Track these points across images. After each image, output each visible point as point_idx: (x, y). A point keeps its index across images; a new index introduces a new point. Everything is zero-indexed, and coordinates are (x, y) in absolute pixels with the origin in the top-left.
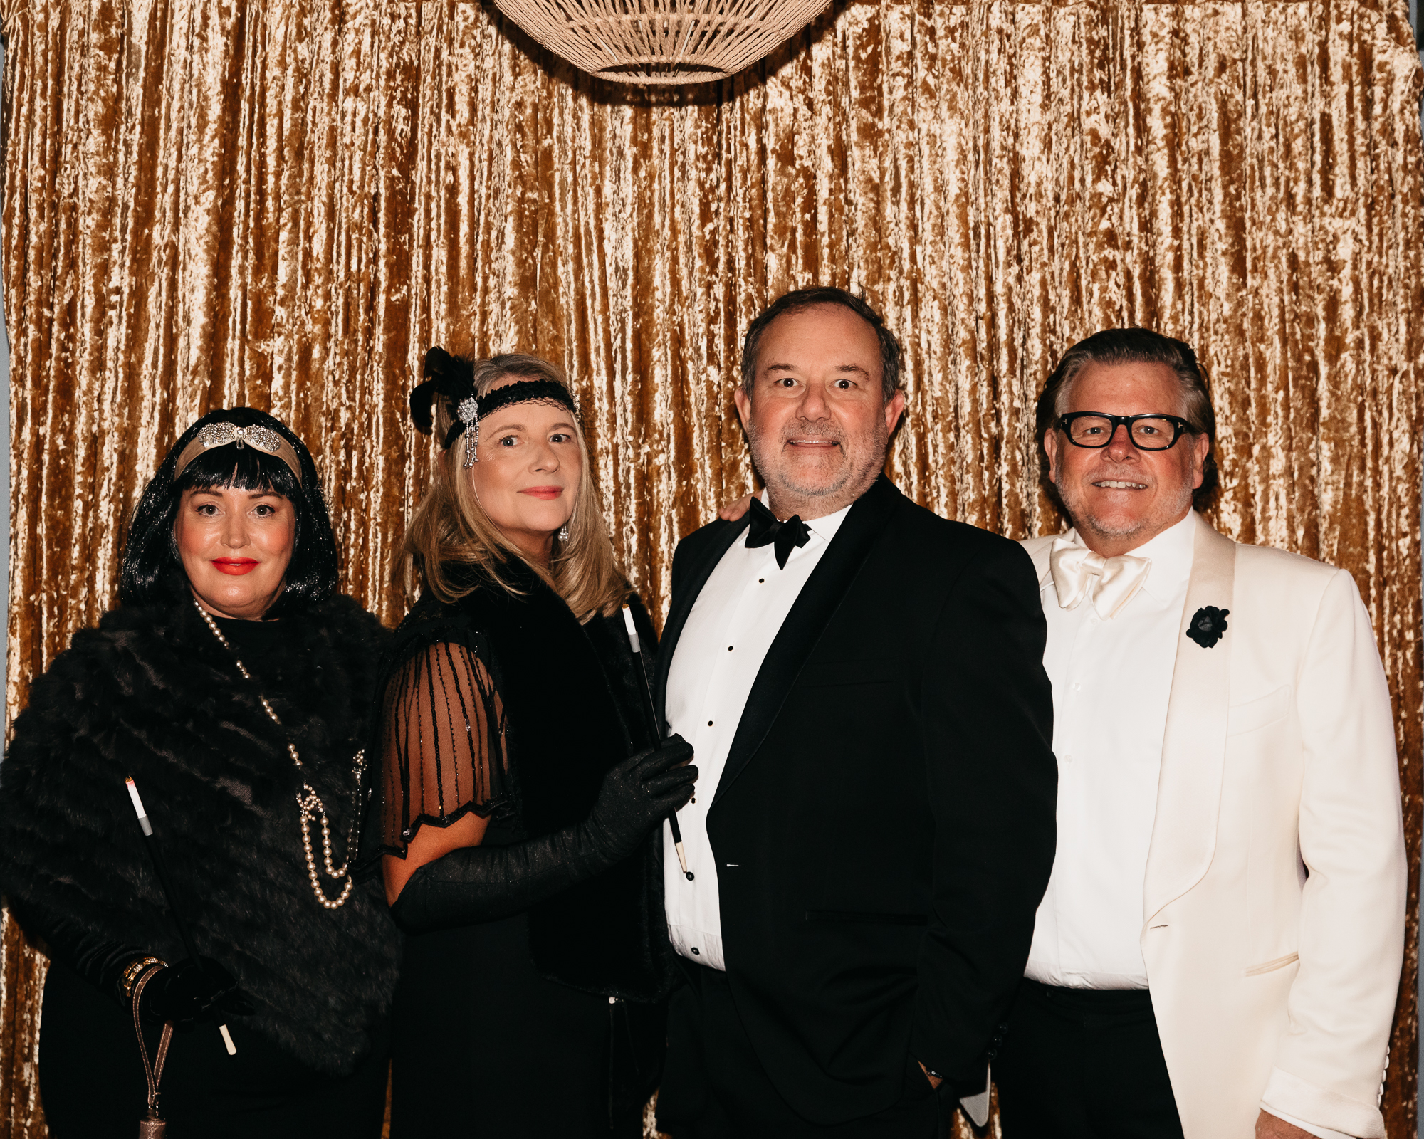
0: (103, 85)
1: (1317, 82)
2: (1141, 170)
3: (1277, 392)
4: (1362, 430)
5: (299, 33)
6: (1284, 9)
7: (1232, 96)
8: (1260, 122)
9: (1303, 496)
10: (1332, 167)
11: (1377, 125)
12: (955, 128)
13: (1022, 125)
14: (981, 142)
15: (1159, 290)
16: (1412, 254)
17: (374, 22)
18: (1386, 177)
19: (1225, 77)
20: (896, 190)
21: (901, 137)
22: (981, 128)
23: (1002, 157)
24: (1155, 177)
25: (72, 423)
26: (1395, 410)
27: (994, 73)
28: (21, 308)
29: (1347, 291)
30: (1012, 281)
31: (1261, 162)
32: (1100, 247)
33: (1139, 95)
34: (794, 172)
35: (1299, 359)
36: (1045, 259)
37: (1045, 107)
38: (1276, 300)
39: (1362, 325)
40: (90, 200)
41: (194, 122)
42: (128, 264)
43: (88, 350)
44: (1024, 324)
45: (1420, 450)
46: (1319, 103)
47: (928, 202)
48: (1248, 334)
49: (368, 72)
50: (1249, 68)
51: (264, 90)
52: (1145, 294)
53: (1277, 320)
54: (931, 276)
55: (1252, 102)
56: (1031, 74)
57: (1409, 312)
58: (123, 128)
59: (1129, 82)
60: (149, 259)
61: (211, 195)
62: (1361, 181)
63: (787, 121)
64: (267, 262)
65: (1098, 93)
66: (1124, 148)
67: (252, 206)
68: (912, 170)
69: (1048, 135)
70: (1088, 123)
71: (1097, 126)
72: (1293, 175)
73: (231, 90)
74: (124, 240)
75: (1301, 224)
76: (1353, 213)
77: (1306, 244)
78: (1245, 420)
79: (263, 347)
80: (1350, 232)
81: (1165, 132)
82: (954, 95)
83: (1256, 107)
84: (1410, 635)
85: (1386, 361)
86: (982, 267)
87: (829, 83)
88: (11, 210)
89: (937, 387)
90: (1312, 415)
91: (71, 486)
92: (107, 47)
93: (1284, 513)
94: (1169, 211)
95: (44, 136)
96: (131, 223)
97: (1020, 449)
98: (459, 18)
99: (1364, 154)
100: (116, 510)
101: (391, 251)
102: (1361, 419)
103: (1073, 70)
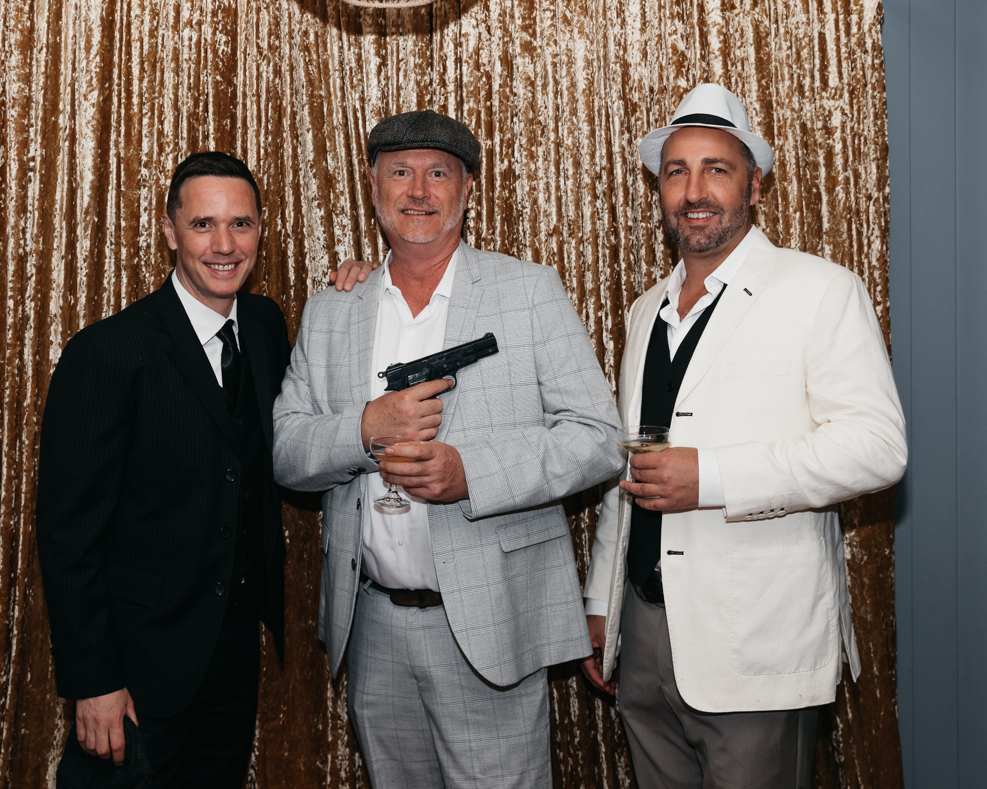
0: (20, 21)
1: (816, 12)
2: (705, 71)
3: (795, 213)
4: (850, 237)
7: (762, 22)
8: (780, 39)
10: (826, 67)
11: (854, 40)
12: (584, 46)
13: (629, 43)
14: (601, 54)
16: (879, 122)
18: (861, 73)
19: (757, 10)
20: (545, 85)
21: (550, 50)
22: (601, 45)
23: (616, 63)
24: (714, 75)
25: (5, 247)
26: (871, 223)
27: (609, 8)
29: (838, 147)
30: (624, 143)
31: (782, 64)
33: (702, 23)
34: (479, 74)
35: (809, 191)
36: (645, 130)
37: (643, 30)
38: (794, 153)
39: (849, 169)
40: (13, 98)
41: (83, 46)
42: (39, 141)
43: (15, 199)
44: (633, 172)
45: (887, 249)
46: (817, 26)
47: (566, 93)
48: (777, 176)
49: (199, 12)
50: (772, 4)
51: (129, 24)
53: (794, 166)
54: (568, 141)
55: (775, 26)
56: (633, 9)
57: (878, 160)
58: (35, 50)
59: (696, 14)
60: (56, 136)
61: (96, 93)
62: (845, 75)
63: (474, 41)
64: (134, 139)
65: (676, 21)
66: (693, 57)
67: (123, 101)
68: (556, 72)
69: (645, 49)
70: (670, 41)
71: (676, 43)
72: (802, 73)
73: (108, 25)
74: (36, 125)
75: (808, 104)
76: (841, 96)
77: (812, 117)
78: (776, 232)
79: (133, 194)
80: (839, 109)
81: (720, 45)
82: (582, 24)
85: (864, 191)
86: (604, 136)
87: (500, 15)
89: (571, 214)
90: (818, 226)
91: (6, 290)
96: (41, 114)
97: (633, 253)
99: (846, 58)
100: (36, 306)
101: (216, 130)
102: (850, 229)
103: (661, 7)
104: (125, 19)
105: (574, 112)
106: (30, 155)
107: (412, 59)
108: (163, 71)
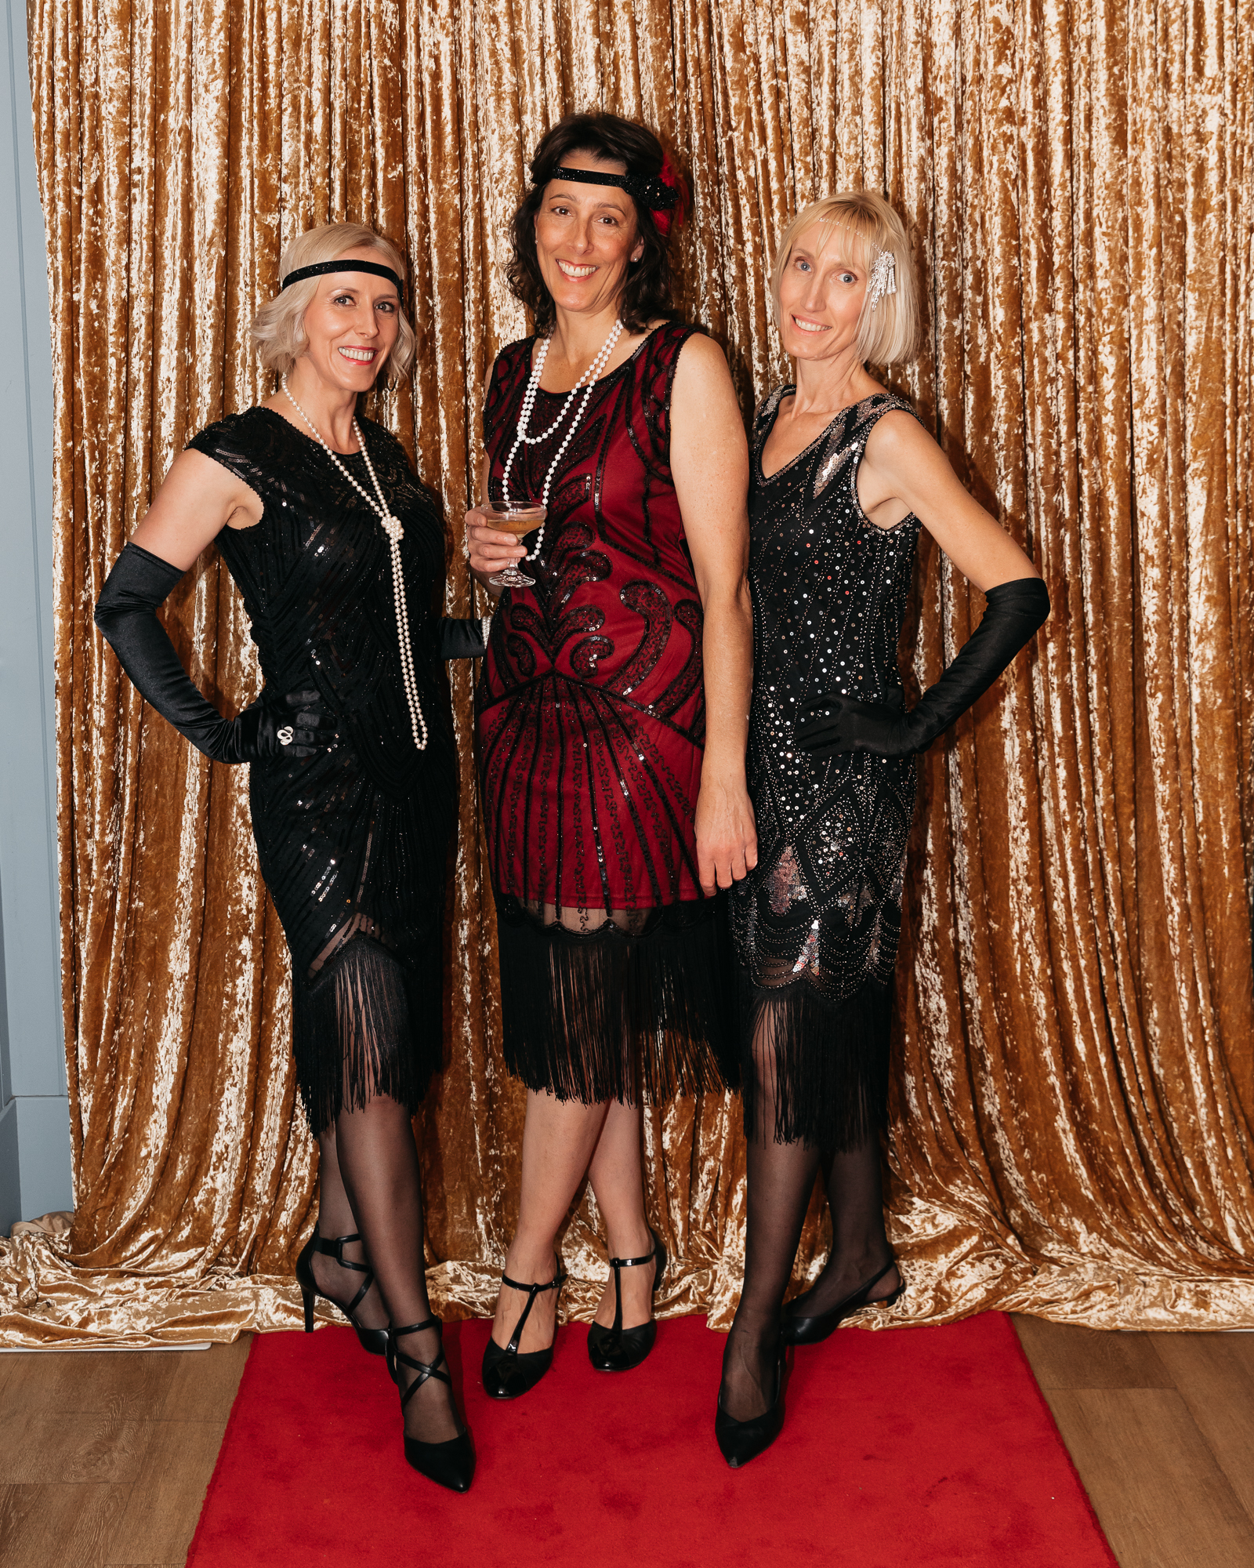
2: (1036, 54)
3: (1151, 249)
4: (1223, 282)
8: (1141, 10)
9: (1172, 339)
10: (1202, 49)
11: (1241, 12)
12: (872, 18)
13: (934, 14)
14: (895, 28)
15: (1050, 161)
18: (1249, 58)
20: (820, 74)
21: (826, 26)
22: (895, 16)
24: (1049, 59)
25: (104, 289)
28: (53, 187)
29: (1213, 160)
30: (923, 152)
31: (1141, 45)
32: (999, 123)
35: (1171, 220)
36: (952, 134)
38: (1152, 168)
39: (1225, 189)
40: (111, 90)
41: (201, 16)
42: (147, 146)
43: (115, 225)
44: (933, 190)
48: (1126, 199)
52: (1037, 164)
53: (1152, 186)
58: (137, 23)
60: (166, 141)
61: (219, 83)
62: (1228, 61)
63: (735, 12)
64: (272, 144)
66: (1021, 34)
67: (256, 92)
68: (835, 55)
69: (956, 23)
70: (991, 12)
71: (997, 14)
72: (1169, 57)
74: (142, 125)
75: (1175, 100)
76: (1220, 90)
77: (1179, 118)
78: (1124, 275)
79: (271, 220)
80: (1216, 107)
81: (1058, 19)
85: (1244, 220)
88: (40, 99)
90: (1180, 268)
91: (105, 346)
93: (1154, 355)
94: (1061, 90)
95: (66, 30)
96: (148, 109)
99: (1231, 37)
100: (146, 366)
102: (1222, 271)
105: (857, 111)
106: (134, 166)
108: (309, 51)
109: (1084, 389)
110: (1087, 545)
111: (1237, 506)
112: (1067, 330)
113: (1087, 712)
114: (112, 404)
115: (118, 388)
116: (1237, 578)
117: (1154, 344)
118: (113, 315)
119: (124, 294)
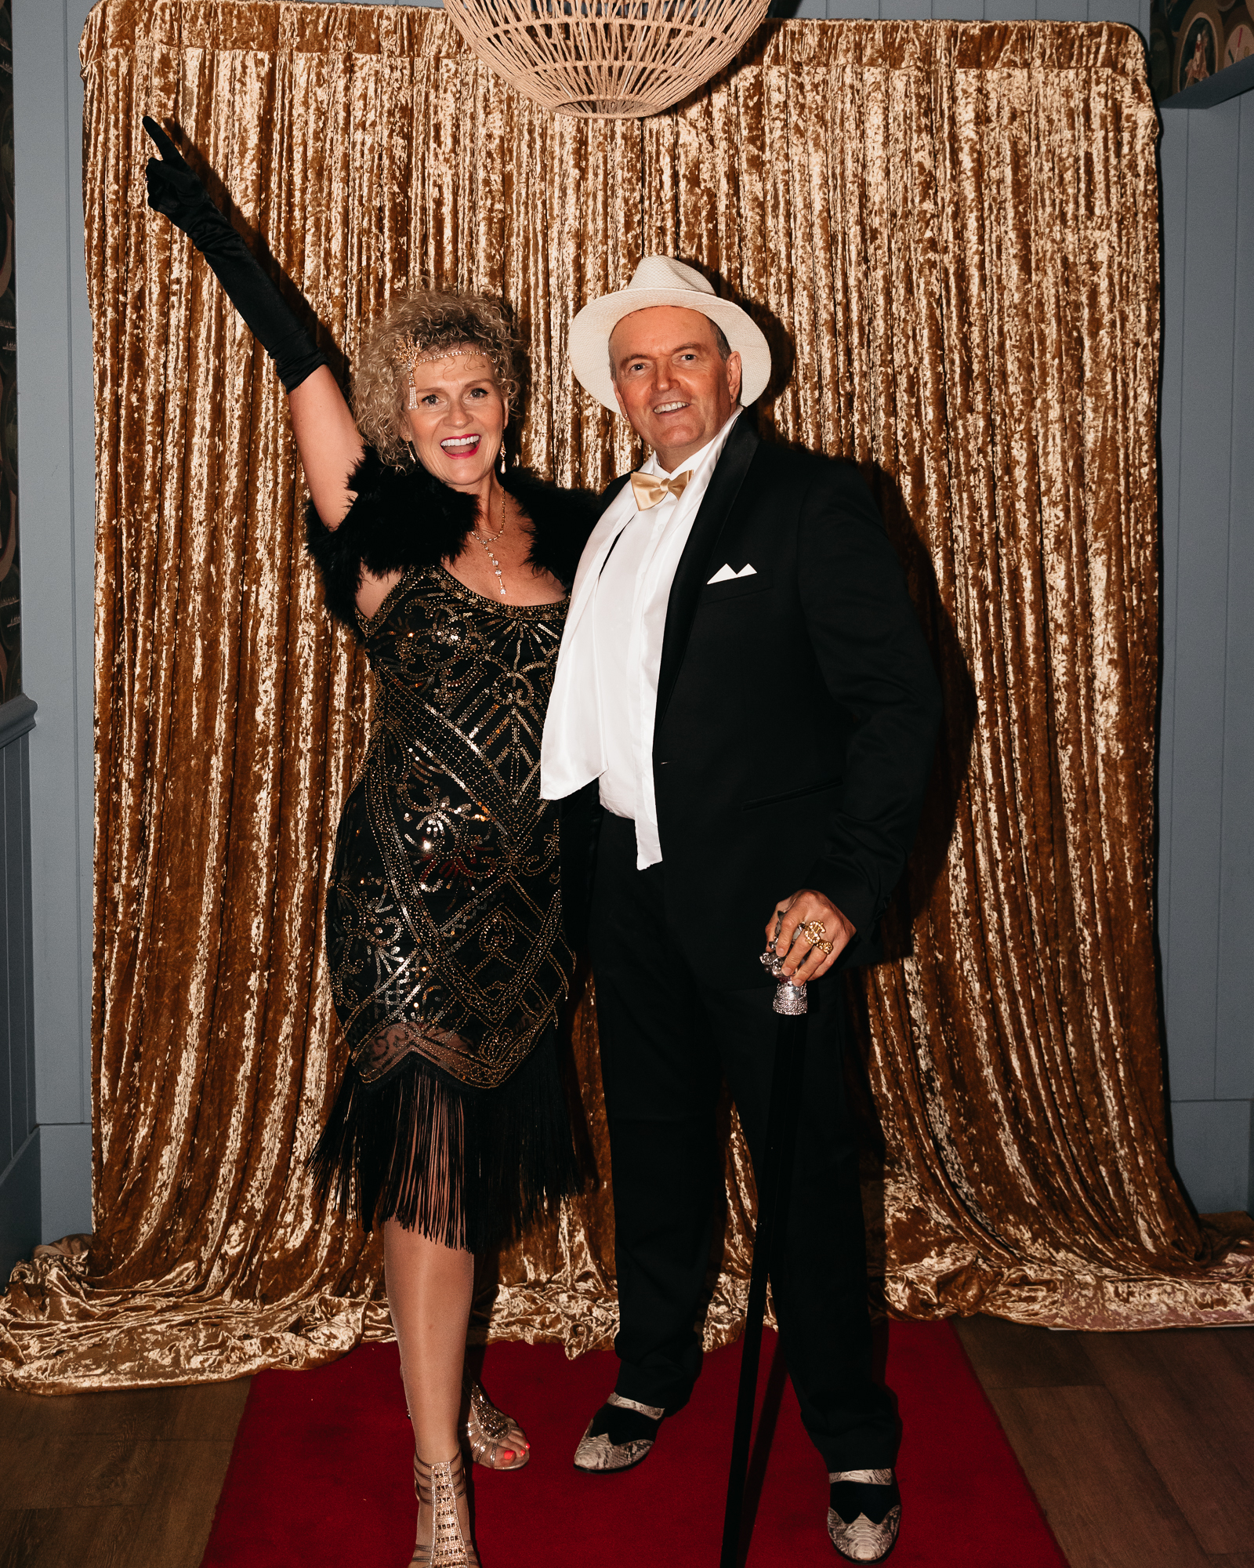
1: (1082, 129)
2: (955, 194)
3: (1053, 360)
4: (1115, 388)
5: (318, 80)
6: (1058, 75)
7: (1020, 138)
8: (1041, 158)
9: (1072, 436)
10: (1092, 192)
11: (1125, 162)
12: (819, 160)
13: (868, 158)
14: (838, 171)
15: (968, 284)
16: (1150, 258)
17: (377, 72)
18: (1131, 200)
19: (1016, 124)
20: (776, 207)
21: (780, 166)
22: (838, 161)
23: (853, 182)
24: (965, 198)
25: (144, 385)
26: (1138, 373)
27: (847, 119)
28: (101, 295)
29: (1104, 285)
30: (860, 275)
31: (1042, 188)
32: (925, 251)
33: (953, 137)
34: (700, 192)
35: (1069, 335)
36: (886, 259)
37: (885, 144)
38: (1053, 291)
39: (1115, 310)
41: (236, 148)
42: (185, 260)
43: (155, 328)
44: (871, 308)
45: (1156, 403)
46: (1083, 144)
47: (799, 216)
48: (1032, 317)
49: (373, 112)
50: (1033, 118)
51: (291, 124)
52: (958, 287)
53: (1053, 306)
54: (802, 272)
55: (1035, 143)
56: (875, 119)
57: (1148, 301)
59: (946, 127)
61: (251, 205)
62: (1114, 202)
63: (693, 153)
64: (295, 258)
65: (924, 135)
66: (942, 177)
67: (283, 215)
68: (788, 191)
69: (887, 167)
70: (917, 158)
71: (923, 160)
72: (1064, 198)
73: (265, 124)
74: (181, 242)
75: (1070, 234)
76: (1108, 226)
77: (1074, 249)
78: (1031, 382)
80: (1105, 241)
81: (972, 165)
82: (818, 135)
83: (1038, 147)
84: (1149, 539)
85: (1131, 336)
86: (839, 265)
87: (725, 124)
88: (91, 219)
89: (806, 356)
90: (1079, 375)
91: (143, 434)
92: (166, 89)
93: (1059, 449)
94: (975, 224)
95: (117, 158)
97: (868, 403)
98: (443, 70)
99: (1116, 183)
100: (178, 453)
101: (393, 250)
102: (1114, 380)
103: (905, 117)
104: (286, 118)
106: (173, 277)
107: (620, 172)
108: (330, 180)
109: (1001, 478)
110: (1007, 615)
111: (1132, 581)
112: (986, 428)
113: (1011, 761)
114: (148, 486)
115: (153, 472)
116: (1134, 643)
117: (1058, 441)
118: (151, 407)
119: (161, 389)
